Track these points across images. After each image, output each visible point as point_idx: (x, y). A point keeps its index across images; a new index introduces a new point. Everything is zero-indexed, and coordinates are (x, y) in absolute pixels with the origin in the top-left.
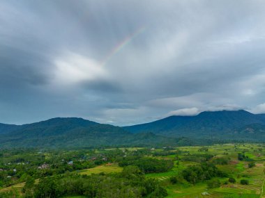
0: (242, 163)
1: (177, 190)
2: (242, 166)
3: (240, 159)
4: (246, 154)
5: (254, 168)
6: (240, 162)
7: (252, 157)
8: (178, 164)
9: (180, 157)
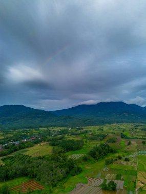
0: (123, 140)
1: (87, 166)
2: (123, 142)
3: (122, 137)
4: (125, 133)
5: (131, 146)
6: (122, 139)
7: (128, 135)
8: (86, 142)
9: (87, 136)
